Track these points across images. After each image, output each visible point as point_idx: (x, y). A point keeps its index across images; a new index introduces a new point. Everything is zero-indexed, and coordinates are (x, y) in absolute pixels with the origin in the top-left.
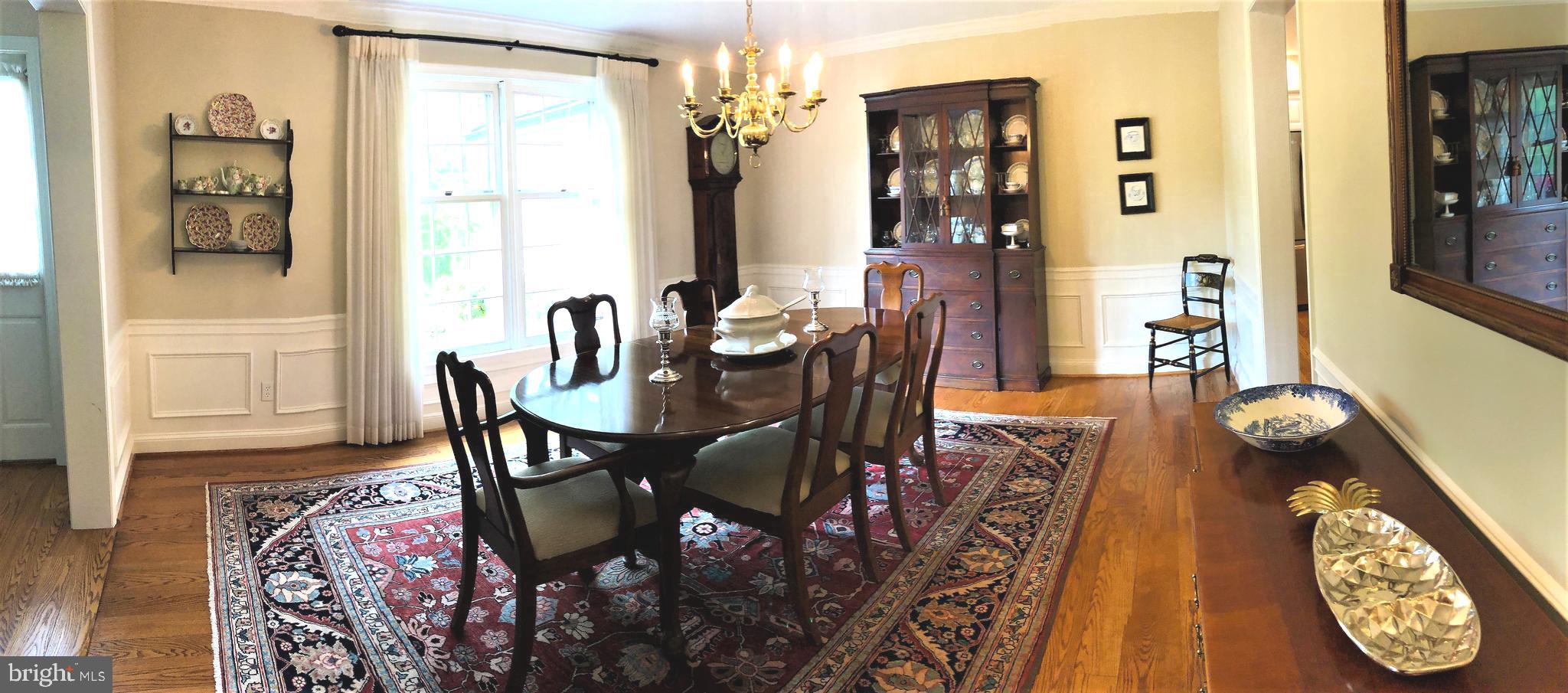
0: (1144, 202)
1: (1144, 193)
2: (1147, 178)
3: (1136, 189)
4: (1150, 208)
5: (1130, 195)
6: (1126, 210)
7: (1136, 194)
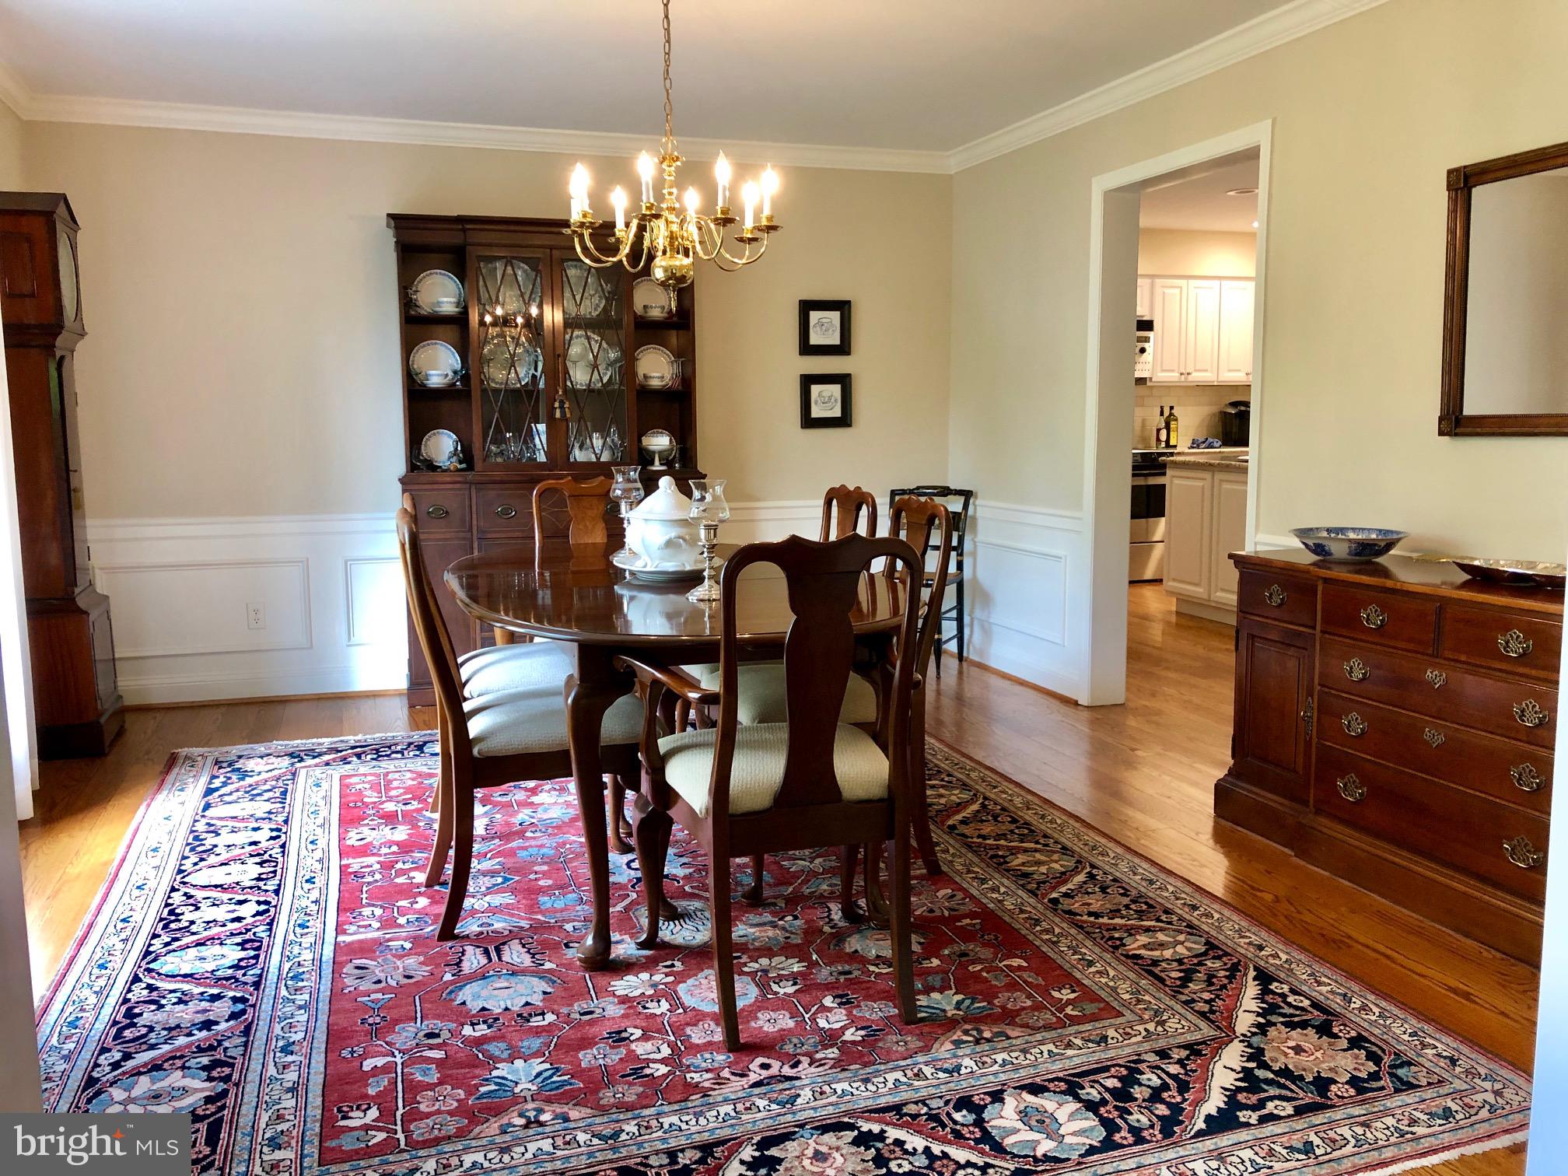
0: (837, 412)
1: (836, 401)
2: (843, 380)
3: (826, 394)
4: (844, 421)
5: (816, 403)
6: (809, 422)
7: (826, 401)
